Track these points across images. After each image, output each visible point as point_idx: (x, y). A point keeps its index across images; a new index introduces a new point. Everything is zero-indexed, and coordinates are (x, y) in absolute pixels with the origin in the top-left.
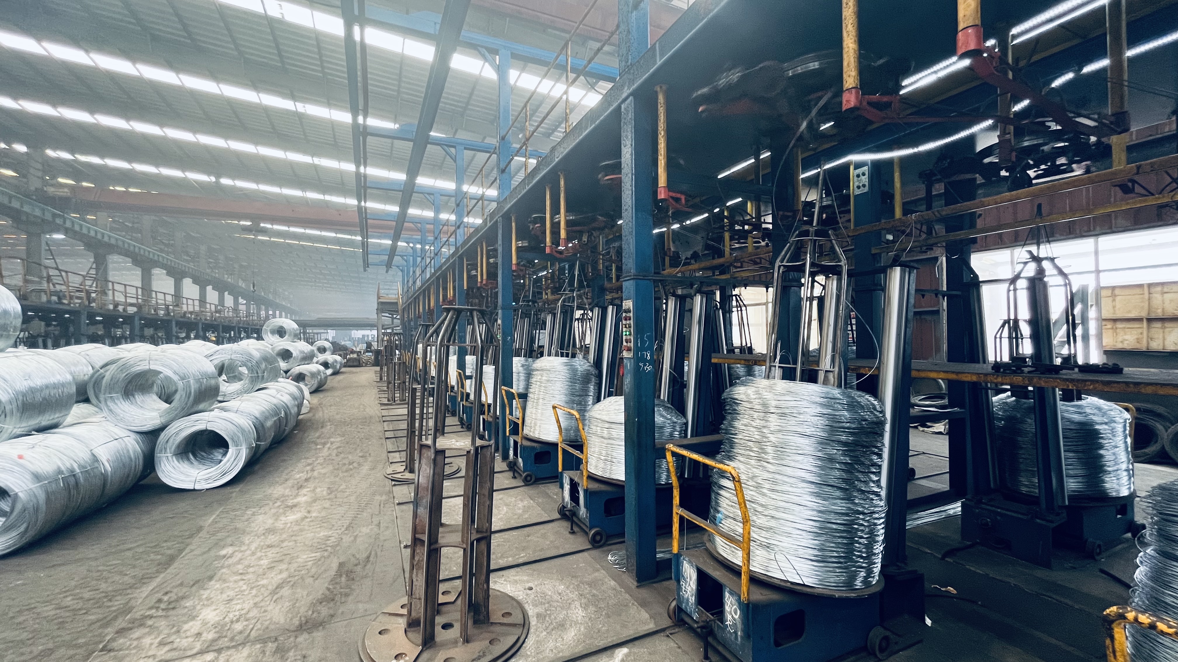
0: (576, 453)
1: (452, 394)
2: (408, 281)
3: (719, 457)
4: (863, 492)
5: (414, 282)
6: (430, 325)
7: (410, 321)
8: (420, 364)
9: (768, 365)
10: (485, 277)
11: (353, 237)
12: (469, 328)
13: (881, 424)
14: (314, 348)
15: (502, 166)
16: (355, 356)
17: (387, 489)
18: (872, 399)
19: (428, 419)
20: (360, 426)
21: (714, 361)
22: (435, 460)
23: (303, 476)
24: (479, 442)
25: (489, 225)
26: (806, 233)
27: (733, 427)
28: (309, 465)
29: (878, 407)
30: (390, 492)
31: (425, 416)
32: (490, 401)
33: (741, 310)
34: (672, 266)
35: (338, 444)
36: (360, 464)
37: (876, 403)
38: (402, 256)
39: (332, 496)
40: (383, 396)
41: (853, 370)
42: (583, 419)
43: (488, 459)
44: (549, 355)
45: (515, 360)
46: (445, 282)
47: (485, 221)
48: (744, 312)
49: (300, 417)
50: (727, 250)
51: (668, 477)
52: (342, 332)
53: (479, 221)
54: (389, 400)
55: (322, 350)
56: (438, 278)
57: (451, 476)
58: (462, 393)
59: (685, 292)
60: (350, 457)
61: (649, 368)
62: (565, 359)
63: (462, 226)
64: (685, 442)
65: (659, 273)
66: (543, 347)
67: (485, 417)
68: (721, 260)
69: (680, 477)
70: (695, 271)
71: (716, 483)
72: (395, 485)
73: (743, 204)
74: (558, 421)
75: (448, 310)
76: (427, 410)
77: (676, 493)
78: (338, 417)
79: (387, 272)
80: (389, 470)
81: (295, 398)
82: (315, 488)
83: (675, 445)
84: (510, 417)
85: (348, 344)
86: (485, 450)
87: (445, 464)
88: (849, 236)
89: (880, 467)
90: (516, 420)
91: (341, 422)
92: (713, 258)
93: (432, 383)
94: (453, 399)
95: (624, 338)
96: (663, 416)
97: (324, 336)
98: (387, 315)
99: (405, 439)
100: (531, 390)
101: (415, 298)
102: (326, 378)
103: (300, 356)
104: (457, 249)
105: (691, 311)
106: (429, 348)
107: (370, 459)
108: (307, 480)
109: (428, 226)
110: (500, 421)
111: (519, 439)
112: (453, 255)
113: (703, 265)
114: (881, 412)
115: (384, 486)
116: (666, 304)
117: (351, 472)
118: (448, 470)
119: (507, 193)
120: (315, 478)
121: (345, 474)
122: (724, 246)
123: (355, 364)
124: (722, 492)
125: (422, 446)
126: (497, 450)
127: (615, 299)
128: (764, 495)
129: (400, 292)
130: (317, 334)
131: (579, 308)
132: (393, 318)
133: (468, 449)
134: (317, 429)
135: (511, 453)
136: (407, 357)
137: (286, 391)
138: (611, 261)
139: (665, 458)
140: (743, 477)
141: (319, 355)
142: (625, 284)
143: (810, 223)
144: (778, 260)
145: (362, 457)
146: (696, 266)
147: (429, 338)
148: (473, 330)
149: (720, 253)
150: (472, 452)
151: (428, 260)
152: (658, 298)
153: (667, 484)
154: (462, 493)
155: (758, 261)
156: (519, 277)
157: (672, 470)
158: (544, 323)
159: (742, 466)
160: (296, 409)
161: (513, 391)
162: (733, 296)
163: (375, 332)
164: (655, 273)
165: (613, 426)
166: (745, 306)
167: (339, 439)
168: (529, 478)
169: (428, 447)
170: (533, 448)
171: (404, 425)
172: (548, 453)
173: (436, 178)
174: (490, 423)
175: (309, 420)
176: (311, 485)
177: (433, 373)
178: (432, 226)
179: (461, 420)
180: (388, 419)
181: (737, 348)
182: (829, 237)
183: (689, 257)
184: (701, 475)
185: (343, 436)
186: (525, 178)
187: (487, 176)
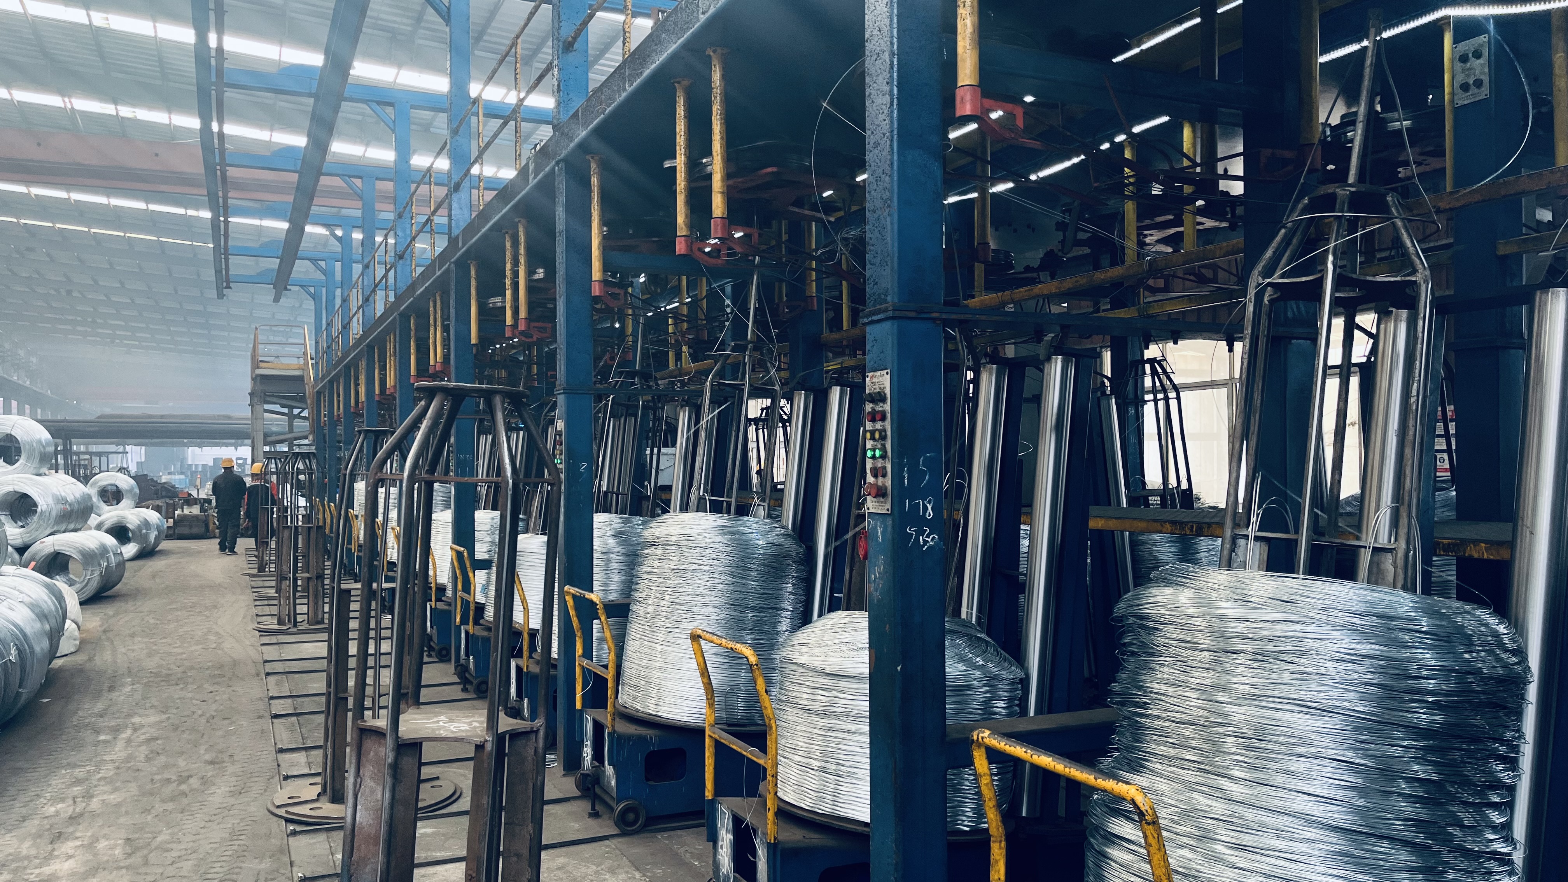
0: (749, 752)
1: (441, 606)
2: (329, 324)
3: (1106, 762)
4: (1467, 854)
5: (346, 327)
6: (385, 433)
7: (334, 422)
8: (360, 531)
9: (1228, 533)
10: (523, 314)
11: (191, 212)
12: (484, 443)
13: (1518, 682)
14: (91, 491)
15: (567, 31)
16: (196, 510)
17: (275, 842)
18: (1492, 621)
19: (378, 667)
20: (208, 687)
21: (1095, 524)
22: (395, 768)
23: (65, 808)
24: (506, 723)
25: (533, 181)
26: (1329, 202)
27: (1140, 688)
28: (78, 782)
29: (1506, 640)
30: (281, 852)
31: (371, 662)
32: (536, 623)
33: (1167, 399)
34: (990, 287)
35: (152, 732)
36: (204, 781)
37: (1501, 629)
38: (314, 260)
39: (136, 859)
40: (267, 611)
41: (1447, 549)
42: (767, 666)
43: (529, 765)
44: (685, 508)
45: (600, 519)
46: (424, 328)
47: (523, 172)
48: (1173, 404)
49: (57, 663)
50: (1131, 244)
51: (980, 813)
52: (164, 452)
53: (509, 174)
54: (280, 622)
55: (113, 496)
56: (405, 317)
57: (436, 810)
58: (466, 604)
59: (1026, 350)
60: (182, 763)
61: (930, 540)
62: (719, 520)
63: (466, 184)
64: (1022, 726)
65: (956, 304)
66: (668, 488)
67: (523, 662)
68: (1117, 272)
69: (1009, 815)
70: (1050, 298)
71: (1097, 828)
72: (294, 833)
73: (1171, 131)
74: (704, 672)
75: (431, 394)
76: (378, 647)
77: (998, 853)
78: (150, 664)
79: (277, 300)
80: (281, 797)
81: (42, 616)
82: (95, 839)
83: (997, 732)
84: (585, 662)
85: (177, 480)
86: (520, 742)
87: (420, 781)
88: (1438, 211)
89: (1511, 790)
90: (600, 671)
91: (157, 675)
92: (1097, 267)
93: (389, 579)
94: (443, 618)
95: (869, 464)
96: (962, 659)
97: (116, 461)
98: (277, 408)
99: (321, 718)
100: (637, 595)
101: (347, 367)
102: (121, 564)
103: (56, 509)
104: (453, 242)
105: (1037, 399)
106: (382, 491)
107: (231, 769)
108: (73, 819)
109: (381, 185)
110: (560, 672)
111: (606, 718)
112: (443, 257)
113: (1069, 283)
114: (1514, 652)
115: (269, 835)
116: (976, 381)
117: (185, 801)
118: (428, 796)
119: (578, 103)
120: (94, 815)
121: (170, 806)
122: (1122, 235)
123: (195, 531)
124: (1114, 852)
125: (365, 733)
126: (551, 745)
127: (848, 369)
128: (1218, 859)
129: (311, 351)
130: (99, 454)
131: (757, 392)
132: (291, 417)
133: (478, 740)
134: (97, 695)
135: (588, 752)
136: (328, 512)
137: (21, 597)
138: (837, 272)
139: (970, 763)
140: (1165, 816)
141: (105, 507)
142: (872, 332)
143: (1341, 176)
144: (1256, 272)
145: (212, 763)
146: (1048, 286)
147: (384, 462)
148: (495, 444)
149: (1117, 255)
150: (489, 747)
151: (380, 271)
152: (954, 368)
153: (975, 831)
154: (464, 853)
155: (1208, 273)
156: (609, 313)
157: (988, 793)
158: (672, 430)
159: (1162, 786)
160: (46, 644)
161: (593, 597)
162: (1144, 362)
163: (245, 452)
164: (946, 303)
165: (843, 684)
166: (1176, 388)
167: (153, 719)
168: (631, 816)
169: (378, 733)
170: (641, 739)
171: (319, 684)
172: (679, 753)
173: (400, 65)
174: (533, 677)
175: (79, 671)
176: (84, 832)
177: (393, 552)
178: (389, 186)
179: (462, 670)
180: (279, 667)
181: (1153, 492)
182: (1388, 211)
183: (1036, 264)
184: (1062, 812)
185: (165, 710)
186: (624, 62)
187: (528, 60)
